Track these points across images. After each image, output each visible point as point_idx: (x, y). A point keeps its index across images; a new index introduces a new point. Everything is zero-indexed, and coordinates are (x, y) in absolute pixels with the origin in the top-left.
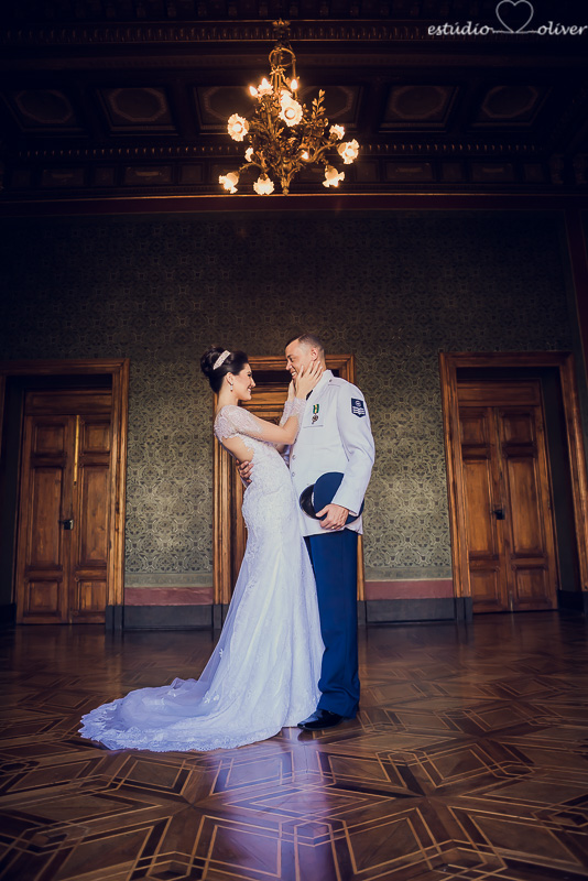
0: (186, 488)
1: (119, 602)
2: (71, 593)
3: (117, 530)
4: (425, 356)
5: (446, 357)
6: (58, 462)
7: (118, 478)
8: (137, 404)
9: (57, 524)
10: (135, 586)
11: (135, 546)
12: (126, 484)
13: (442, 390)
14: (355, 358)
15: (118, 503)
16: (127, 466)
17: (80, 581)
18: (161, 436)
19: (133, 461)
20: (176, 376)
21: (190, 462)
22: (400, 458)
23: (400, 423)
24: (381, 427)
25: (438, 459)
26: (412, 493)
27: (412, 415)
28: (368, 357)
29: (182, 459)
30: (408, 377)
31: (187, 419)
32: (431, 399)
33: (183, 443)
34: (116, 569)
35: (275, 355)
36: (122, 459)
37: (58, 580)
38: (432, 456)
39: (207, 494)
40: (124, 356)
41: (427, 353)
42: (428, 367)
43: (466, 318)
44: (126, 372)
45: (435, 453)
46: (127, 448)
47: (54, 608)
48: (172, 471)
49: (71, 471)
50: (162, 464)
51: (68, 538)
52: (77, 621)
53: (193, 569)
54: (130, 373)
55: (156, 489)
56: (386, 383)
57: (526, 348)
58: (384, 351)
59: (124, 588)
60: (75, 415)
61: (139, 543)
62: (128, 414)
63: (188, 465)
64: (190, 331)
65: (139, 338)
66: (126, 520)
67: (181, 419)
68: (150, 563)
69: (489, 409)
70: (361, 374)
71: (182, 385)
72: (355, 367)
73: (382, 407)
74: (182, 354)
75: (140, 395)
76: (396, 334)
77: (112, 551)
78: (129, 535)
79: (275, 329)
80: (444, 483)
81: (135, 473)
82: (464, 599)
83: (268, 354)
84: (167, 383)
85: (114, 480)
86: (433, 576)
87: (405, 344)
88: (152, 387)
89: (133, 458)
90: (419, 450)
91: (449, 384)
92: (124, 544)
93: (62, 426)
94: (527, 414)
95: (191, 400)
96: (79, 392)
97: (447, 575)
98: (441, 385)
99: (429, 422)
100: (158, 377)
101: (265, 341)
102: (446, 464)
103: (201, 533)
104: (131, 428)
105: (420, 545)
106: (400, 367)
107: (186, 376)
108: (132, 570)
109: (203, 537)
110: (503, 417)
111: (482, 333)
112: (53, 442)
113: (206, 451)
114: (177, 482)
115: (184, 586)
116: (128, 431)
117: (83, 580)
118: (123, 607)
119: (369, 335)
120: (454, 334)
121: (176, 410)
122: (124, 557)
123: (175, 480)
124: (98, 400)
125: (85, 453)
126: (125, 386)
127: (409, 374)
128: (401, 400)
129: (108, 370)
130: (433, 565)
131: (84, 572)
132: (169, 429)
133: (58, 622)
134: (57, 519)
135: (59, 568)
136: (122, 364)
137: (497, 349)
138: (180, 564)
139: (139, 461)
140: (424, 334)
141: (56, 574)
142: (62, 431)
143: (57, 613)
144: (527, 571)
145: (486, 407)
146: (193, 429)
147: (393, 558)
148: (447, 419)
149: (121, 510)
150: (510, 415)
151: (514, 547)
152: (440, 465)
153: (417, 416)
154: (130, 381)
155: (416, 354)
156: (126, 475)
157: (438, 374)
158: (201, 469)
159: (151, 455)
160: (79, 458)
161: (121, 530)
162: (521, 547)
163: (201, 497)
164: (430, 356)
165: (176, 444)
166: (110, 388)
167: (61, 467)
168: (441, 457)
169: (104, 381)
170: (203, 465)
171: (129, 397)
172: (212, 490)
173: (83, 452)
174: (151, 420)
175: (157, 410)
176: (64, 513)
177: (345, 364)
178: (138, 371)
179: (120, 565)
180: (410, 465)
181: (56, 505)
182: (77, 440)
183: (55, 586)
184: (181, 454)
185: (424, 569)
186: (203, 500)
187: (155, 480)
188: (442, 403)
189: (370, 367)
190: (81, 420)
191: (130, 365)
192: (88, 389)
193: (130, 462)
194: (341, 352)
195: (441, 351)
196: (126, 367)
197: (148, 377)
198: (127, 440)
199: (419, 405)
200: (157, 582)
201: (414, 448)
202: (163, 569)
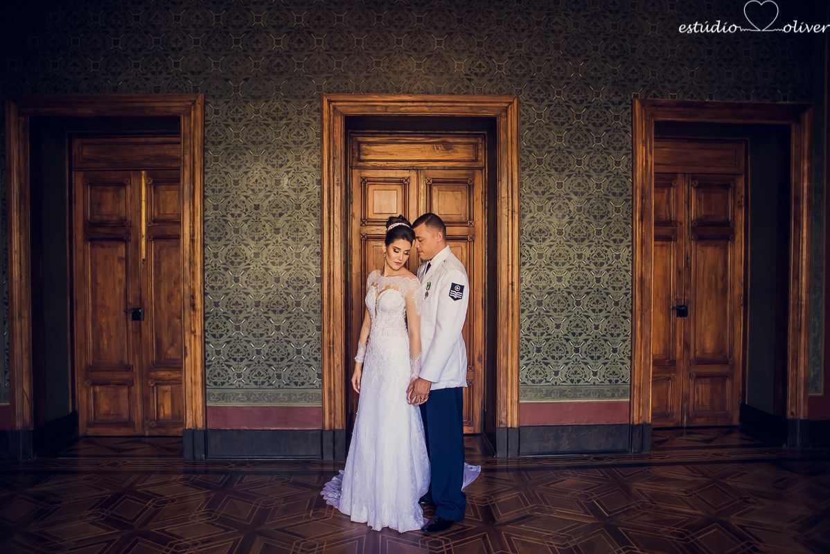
0: (285, 276)
1: (200, 425)
2: (146, 399)
3: (194, 332)
4: (613, 103)
5: (643, 106)
6: (120, 232)
7: (192, 263)
8: (216, 160)
9: (122, 313)
10: (222, 404)
11: (218, 353)
12: (204, 271)
13: (633, 152)
14: (519, 102)
15: (193, 297)
16: (204, 246)
17: (156, 384)
18: (250, 205)
19: (212, 239)
20: (270, 121)
21: (290, 241)
22: (573, 242)
23: (576, 194)
24: (549, 199)
25: (623, 245)
26: (586, 289)
27: (592, 183)
28: (536, 100)
29: (279, 237)
30: (589, 131)
31: (285, 181)
32: (618, 163)
33: (281, 215)
34: (194, 383)
35: (408, 93)
36: (198, 237)
37: (129, 384)
38: (615, 241)
39: (314, 285)
40: (196, 90)
41: (616, 99)
42: (617, 118)
43: (673, 51)
44: (199, 113)
45: (620, 236)
46: (204, 221)
47: (126, 416)
48: (265, 252)
49: (137, 245)
50: (252, 244)
51: (139, 331)
52: (155, 433)
53: (296, 383)
54: (205, 115)
55: (244, 278)
56: (560, 139)
57: (748, 97)
58: (559, 93)
59: (206, 408)
60: (140, 170)
61: (224, 348)
62: (204, 173)
63: (287, 245)
64: (289, 56)
65: (216, 65)
66: (205, 319)
67: (278, 182)
68: (239, 376)
69: (679, 176)
70: (527, 125)
71: (278, 134)
72: (519, 115)
73: (553, 172)
74: (278, 89)
75: (221, 147)
76: (576, 70)
77: (188, 360)
78: (210, 338)
79: (409, 56)
80: (629, 278)
81: (216, 256)
82: (643, 426)
83: (398, 91)
84: (257, 129)
85: (187, 265)
86: (605, 396)
87: (588, 85)
88: (237, 136)
89: (213, 234)
90: (599, 232)
91: (644, 143)
92: (204, 350)
93: (122, 185)
94: (726, 185)
95: (290, 156)
96: (143, 140)
97: (623, 396)
98: (633, 144)
99: (614, 194)
100: (244, 122)
101: (394, 72)
102: (633, 253)
103: (306, 338)
104: (209, 193)
105: (592, 358)
106: (578, 117)
107: (284, 121)
108: (215, 384)
109: (308, 342)
110: (698, 188)
111: (692, 74)
112: (111, 206)
113: (311, 227)
114: (274, 268)
115: (285, 405)
116: (204, 197)
117: (159, 382)
118: (206, 432)
119: (539, 69)
120: (654, 74)
121: (269, 168)
122: (205, 367)
123: (270, 265)
124: (168, 150)
125: (155, 221)
126: (198, 134)
127: (591, 127)
128: (579, 163)
129: (173, 110)
130: (607, 382)
131: (162, 374)
132: (261, 195)
133: (132, 433)
134: (123, 307)
135: (129, 368)
136: (194, 103)
137: (711, 98)
138: (279, 377)
139: (220, 239)
140: (615, 72)
141: (126, 376)
142: (123, 192)
143: (129, 423)
144: (708, 380)
145: (675, 174)
146: (293, 195)
147: (556, 373)
148: (638, 192)
149: (199, 306)
150: (705, 184)
151: (695, 351)
152: (625, 253)
153: (599, 186)
154: (205, 126)
155: (602, 99)
156: (204, 258)
157: (629, 128)
158: (306, 252)
159: (236, 231)
160: (148, 229)
161: (198, 333)
162: (703, 351)
163: (305, 290)
164: (620, 103)
165: (270, 217)
166: (178, 134)
167: (124, 240)
168: (626, 242)
169: (170, 125)
170: (307, 246)
171: (205, 150)
172: (320, 280)
173: (152, 221)
174: (236, 183)
175: (243, 169)
176: (131, 300)
177: (506, 110)
178: (217, 112)
179: (199, 379)
180: (587, 253)
181: (119, 290)
182: (143, 204)
183: (125, 391)
184: (277, 231)
185: (594, 388)
186: (308, 294)
187: (243, 266)
188: (633, 170)
189: (539, 116)
190: (148, 176)
191: (206, 103)
192: (154, 135)
193: (208, 241)
194: (500, 92)
195: (636, 96)
196: (199, 108)
197: (230, 122)
198: (204, 210)
199: (602, 171)
200: (249, 400)
201: (593, 228)
202: (256, 383)
